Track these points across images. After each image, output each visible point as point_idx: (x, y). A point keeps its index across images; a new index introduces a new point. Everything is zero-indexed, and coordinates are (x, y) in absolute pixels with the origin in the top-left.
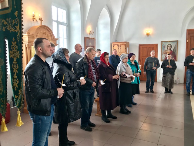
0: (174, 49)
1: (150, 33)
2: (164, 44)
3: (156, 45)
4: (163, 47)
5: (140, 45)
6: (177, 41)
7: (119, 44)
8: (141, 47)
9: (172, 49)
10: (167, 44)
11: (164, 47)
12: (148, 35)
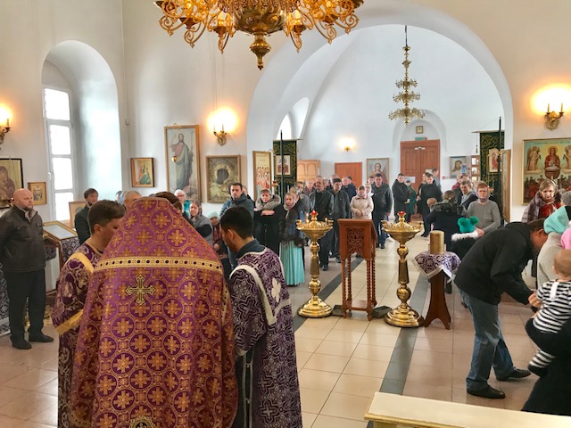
0: (385, 169)
1: (351, 147)
2: (370, 162)
3: (360, 164)
4: (369, 167)
5: (336, 164)
6: (388, 159)
7: (306, 163)
8: (338, 166)
9: (381, 170)
10: (375, 162)
11: (371, 167)
12: (347, 149)
